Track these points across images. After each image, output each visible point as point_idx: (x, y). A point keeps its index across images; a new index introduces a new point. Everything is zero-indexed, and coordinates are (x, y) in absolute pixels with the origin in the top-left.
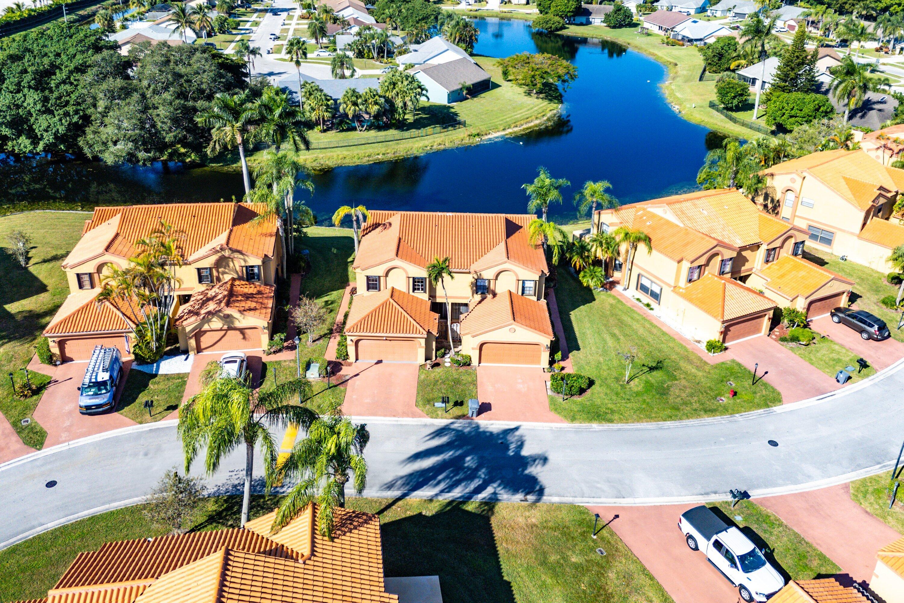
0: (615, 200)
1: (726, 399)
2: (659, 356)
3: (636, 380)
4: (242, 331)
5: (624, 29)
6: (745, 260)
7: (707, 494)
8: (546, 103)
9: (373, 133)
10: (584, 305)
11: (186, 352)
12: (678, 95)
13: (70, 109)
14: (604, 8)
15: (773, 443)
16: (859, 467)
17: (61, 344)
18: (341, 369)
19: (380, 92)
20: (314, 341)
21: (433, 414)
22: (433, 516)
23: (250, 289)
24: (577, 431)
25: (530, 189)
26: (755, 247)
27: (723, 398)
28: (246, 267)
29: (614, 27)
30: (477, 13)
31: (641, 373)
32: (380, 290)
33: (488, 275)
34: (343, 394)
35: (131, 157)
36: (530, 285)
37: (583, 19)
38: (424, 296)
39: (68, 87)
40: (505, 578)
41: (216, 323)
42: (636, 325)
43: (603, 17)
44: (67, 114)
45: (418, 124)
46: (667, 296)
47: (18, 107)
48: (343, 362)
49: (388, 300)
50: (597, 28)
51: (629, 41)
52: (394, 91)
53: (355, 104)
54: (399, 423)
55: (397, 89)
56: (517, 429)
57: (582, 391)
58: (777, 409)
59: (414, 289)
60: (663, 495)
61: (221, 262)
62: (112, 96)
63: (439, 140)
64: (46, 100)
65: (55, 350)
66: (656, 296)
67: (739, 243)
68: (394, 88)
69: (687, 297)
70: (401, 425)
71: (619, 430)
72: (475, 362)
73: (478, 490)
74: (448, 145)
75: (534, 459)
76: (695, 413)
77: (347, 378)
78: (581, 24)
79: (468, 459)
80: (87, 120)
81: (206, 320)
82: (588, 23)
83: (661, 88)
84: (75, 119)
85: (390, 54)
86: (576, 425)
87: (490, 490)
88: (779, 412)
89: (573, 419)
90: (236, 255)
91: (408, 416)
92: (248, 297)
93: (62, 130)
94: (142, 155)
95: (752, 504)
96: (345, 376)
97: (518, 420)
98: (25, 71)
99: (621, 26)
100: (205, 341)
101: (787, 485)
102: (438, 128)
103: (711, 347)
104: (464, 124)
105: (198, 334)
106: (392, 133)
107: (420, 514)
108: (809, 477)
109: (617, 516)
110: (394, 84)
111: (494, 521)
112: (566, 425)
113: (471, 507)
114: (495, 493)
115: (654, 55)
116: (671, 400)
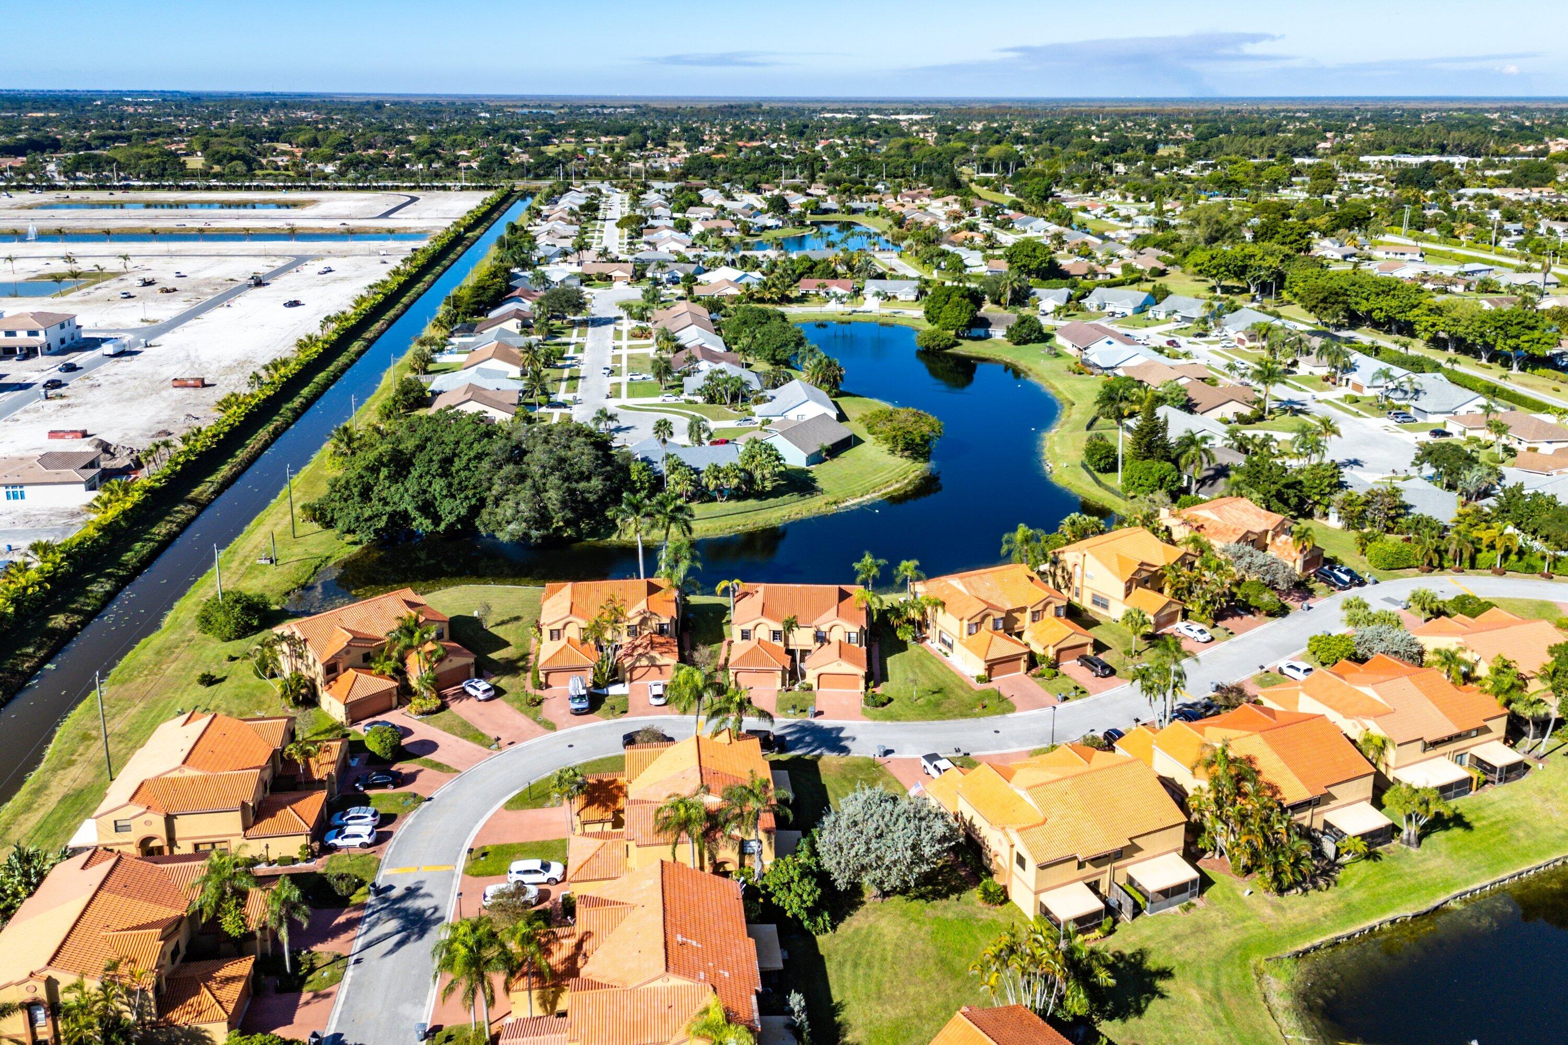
0: (923, 575)
1: (978, 710)
2: (941, 685)
4: (659, 667)
5: (1029, 346)
6: (1017, 620)
8: (910, 462)
9: (732, 503)
11: (623, 682)
12: (1057, 448)
13: (470, 493)
17: (547, 675)
19: (740, 466)
21: (787, 716)
23: (661, 640)
25: (857, 566)
26: (1023, 610)
28: (660, 625)
29: (1019, 344)
31: (926, 695)
32: (750, 640)
33: (824, 628)
35: (524, 535)
36: (853, 635)
37: (982, 332)
38: (780, 644)
41: (644, 662)
42: (932, 666)
44: (467, 498)
45: (777, 492)
46: (956, 645)
49: (756, 646)
51: (1032, 366)
53: (717, 478)
57: (883, 705)
58: (1010, 715)
59: (774, 639)
61: (644, 621)
63: (797, 509)
64: (449, 485)
65: (543, 679)
66: (950, 646)
67: (1009, 607)
69: (967, 646)
72: (815, 688)
74: (805, 515)
75: (847, 738)
80: (483, 502)
81: (638, 659)
83: (1044, 439)
84: (474, 502)
85: (745, 398)
89: (875, 719)
90: (653, 617)
92: (662, 645)
93: (462, 512)
94: (533, 533)
97: (840, 721)
99: (1027, 342)
100: (636, 674)
102: (796, 497)
103: (980, 679)
104: (821, 491)
105: (633, 668)
106: (752, 503)
111: (820, 763)
112: (870, 722)
115: (1054, 387)
116: (942, 709)
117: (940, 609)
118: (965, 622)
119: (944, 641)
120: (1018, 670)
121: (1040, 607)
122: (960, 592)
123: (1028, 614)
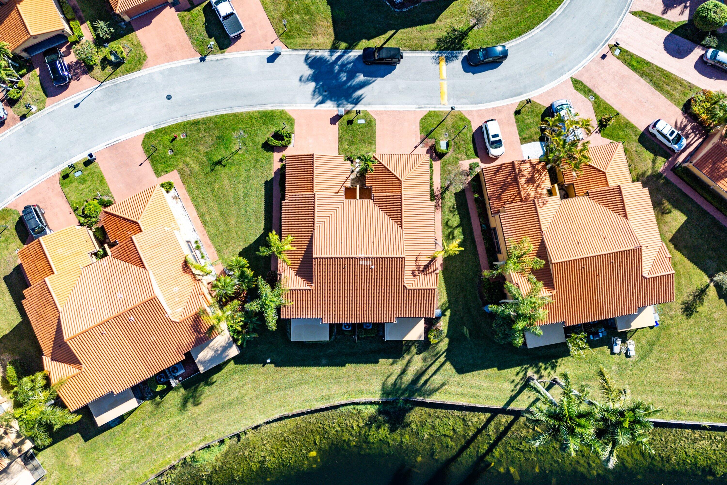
7: (222, 59)
10: (250, 245)
15: (169, 97)
16: (128, 82)
18: (427, 151)
22: (362, 39)
24: (280, 103)
27: (182, 137)
40: (329, 7)
54: (385, 106)
56: (317, 104)
60: (245, 57)
70: (383, 104)
71: (256, 105)
73: (340, 57)
76: (205, 121)
77: (421, 145)
79: (345, 79)
86: (281, 108)
87: (334, 58)
88: (152, 126)
91: (380, 111)
95: (201, 52)
101: (177, 67)
107: (368, 40)
108: (161, 73)
109: (272, 43)
113: (343, 45)
114: (331, 55)
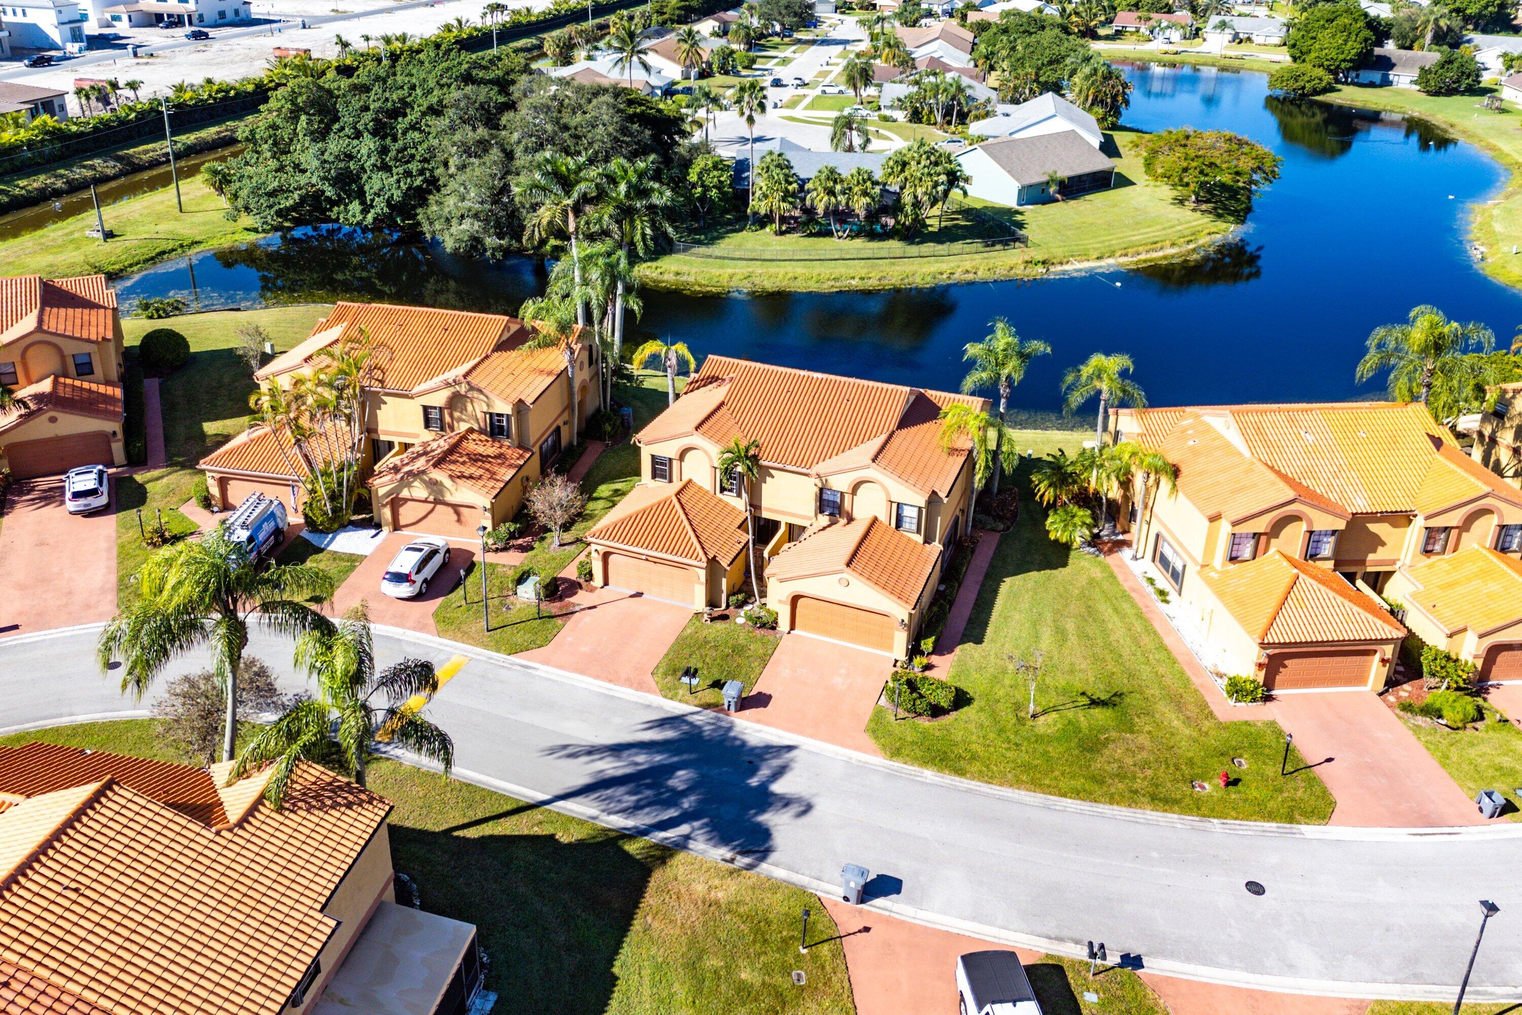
1: (1210, 788)
2: (1122, 683)
3: (1054, 715)
4: (456, 508)
5: (1454, 98)
6: (1376, 542)
7: (1060, 939)
8: (1207, 219)
9: (859, 243)
10: (1039, 570)
11: (378, 526)
12: (1498, 227)
13: (414, 167)
14: (1423, 57)
15: (1255, 888)
16: (1418, 978)
17: (223, 483)
18: (576, 593)
19: (878, 175)
20: (561, 545)
21: (669, 692)
22: (570, 845)
23: (489, 449)
24: (891, 775)
26: (1401, 518)
27: (1206, 785)
28: (491, 414)
29: (1437, 93)
30: (1177, 58)
31: (1071, 705)
32: (671, 481)
33: (840, 483)
34: (555, 632)
35: (476, 241)
36: (910, 513)
37: (1377, 76)
38: (739, 504)
39: (416, 135)
40: (616, 970)
41: (419, 490)
42: (1113, 621)
43: (1415, 74)
44: (408, 174)
45: (945, 236)
46: (1191, 578)
47: (350, 157)
48: (584, 584)
49: (670, 497)
50: (1400, 93)
51: (1453, 120)
52: (902, 176)
53: (831, 192)
54: (611, 693)
55: (907, 173)
56: (790, 748)
57: (936, 711)
58: (1310, 830)
59: (723, 489)
60: (974, 919)
61: (456, 401)
62: (467, 150)
63: (968, 265)
64: (384, 151)
65: (215, 491)
66: (1177, 577)
67: (1361, 505)
68: (903, 171)
69: (1219, 589)
70: (613, 697)
71: (969, 791)
72: (784, 624)
73: (663, 826)
74: (983, 274)
76: (1132, 798)
77: (577, 608)
78: (1372, 85)
79: (681, 773)
80: (433, 184)
81: (405, 482)
82: (1386, 83)
83: (1471, 211)
84: (418, 182)
85: (963, 118)
86: (897, 765)
87: (684, 829)
88: (1308, 836)
89: (896, 753)
90: (476, 394)
91: (631, 686)
92: (476, 458)
93: (397, 195)
94: (491, 241)
95: (1137, 983)
96: (574, 605)
97: (801, 733)
98: (366, 108)
99: (1450, 92)
100: (407, 514)
101: (1231, 967)
102: (978, 245)
103: (1237, 689)
104: (1024, 241)
105: (396, 503)
106: (894, 246)
107: (552, 836)
108: (1291, 968)
109: (867, 929)
110: (904, 165)
111: (657, 878)
112: (879, 761)
113: (632, 848)
114: (687, 837)
115: (1493, 148)
116: (1099, 764)
117: (1165, 483)
118: (1225, 528)
119: (1164, 562)
120: (1360, 679)
121: (1454, 519)
122: (1227, 446)
123: (1414, 533)
